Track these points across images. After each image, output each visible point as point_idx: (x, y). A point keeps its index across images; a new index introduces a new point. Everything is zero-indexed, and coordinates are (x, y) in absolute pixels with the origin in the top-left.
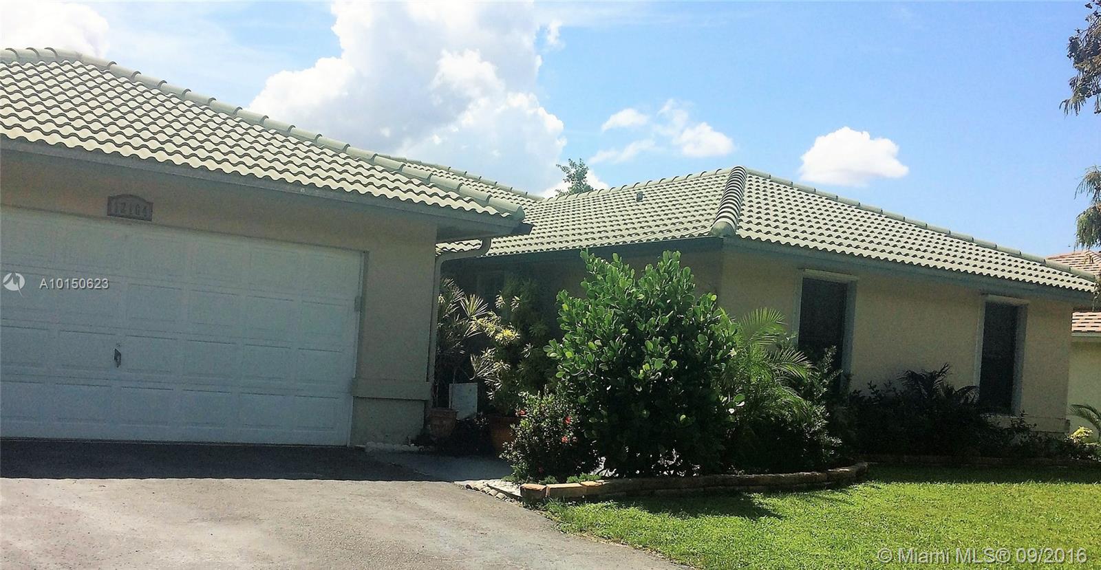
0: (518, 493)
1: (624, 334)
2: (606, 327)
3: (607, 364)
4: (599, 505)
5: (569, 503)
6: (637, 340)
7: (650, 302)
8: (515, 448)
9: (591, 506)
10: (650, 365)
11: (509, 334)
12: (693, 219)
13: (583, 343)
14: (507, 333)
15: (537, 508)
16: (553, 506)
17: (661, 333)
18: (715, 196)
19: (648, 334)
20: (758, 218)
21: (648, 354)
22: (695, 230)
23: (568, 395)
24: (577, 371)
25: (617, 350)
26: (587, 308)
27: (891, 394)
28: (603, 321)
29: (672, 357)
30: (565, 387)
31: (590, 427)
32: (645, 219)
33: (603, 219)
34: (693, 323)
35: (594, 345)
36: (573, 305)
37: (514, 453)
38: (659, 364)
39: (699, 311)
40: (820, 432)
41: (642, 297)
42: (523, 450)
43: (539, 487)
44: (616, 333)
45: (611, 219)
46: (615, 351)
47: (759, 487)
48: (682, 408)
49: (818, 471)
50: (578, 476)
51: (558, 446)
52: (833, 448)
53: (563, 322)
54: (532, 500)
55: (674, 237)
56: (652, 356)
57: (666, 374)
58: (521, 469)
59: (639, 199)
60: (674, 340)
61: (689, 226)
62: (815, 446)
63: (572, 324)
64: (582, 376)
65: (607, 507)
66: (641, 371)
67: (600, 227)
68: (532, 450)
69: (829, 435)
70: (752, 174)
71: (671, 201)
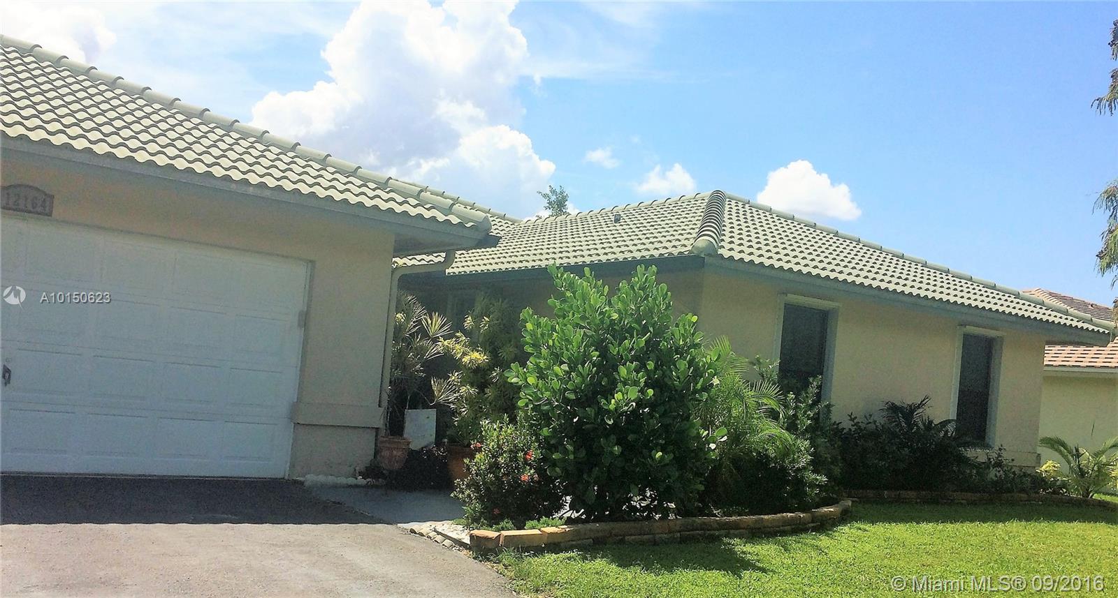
0: (467, 540)
1: (595, 358)
2: (573, 348)
3: (574, 391)
4: (562, 555)
5: (526, 554)
6: (608, 365)
7: (624, 322)
8: (468, 486)
9: (550, 558)
10: (623, 395)
11: (478, 357)
12: (672, 238)
13: (548, 368)
14: (476, 355)
15: (488, 560)
16: (507, 557)
17: (635, 358)
18: (694, 217)
19: (622, 360)
20: (740, 239)
21: (621, 381)
22: (674, 249)
23: (531, 426)
24: (540, 399)
25: (585, 376)
26: (553, 329)
27: (872, 427)
28: (571, 343)
29: (647, 385)
30: (527, 418)
31: (554, 464)
32: (622, 239)
33: (579, 239)
34: (671, 347)
35: (561, 369)
36: (539, 325)
37: (468, 492)
38: (633, 393)
39: (677, 334)
40: (804, 468)
41: (615, 316)
42: (478, 489)
43: (491, 534)
44: (585, 357)
45: (587, 239)
46: (583, 376)
47: (741, 530)
48: (657, 444)
49: (803, 512)
50: (539, 521)
51: (516, 484)
52: (819, 486)
53: (528, 343)
54: (482, 550)
55: (652, 256)
56: (625, 384)
57: (641, 405)
58: (474, 510)
59: (617, 221)
60: (651, 365)
61: (668, 245)
62: (799, 483)
63: (536, 346)
64: (546, 405)
65: (569, 559)
66: (613, 401)
67: (575, 247)
68: (488, 489)
69: (813, 472)
70: (731, 199)
71: (649, 223)
